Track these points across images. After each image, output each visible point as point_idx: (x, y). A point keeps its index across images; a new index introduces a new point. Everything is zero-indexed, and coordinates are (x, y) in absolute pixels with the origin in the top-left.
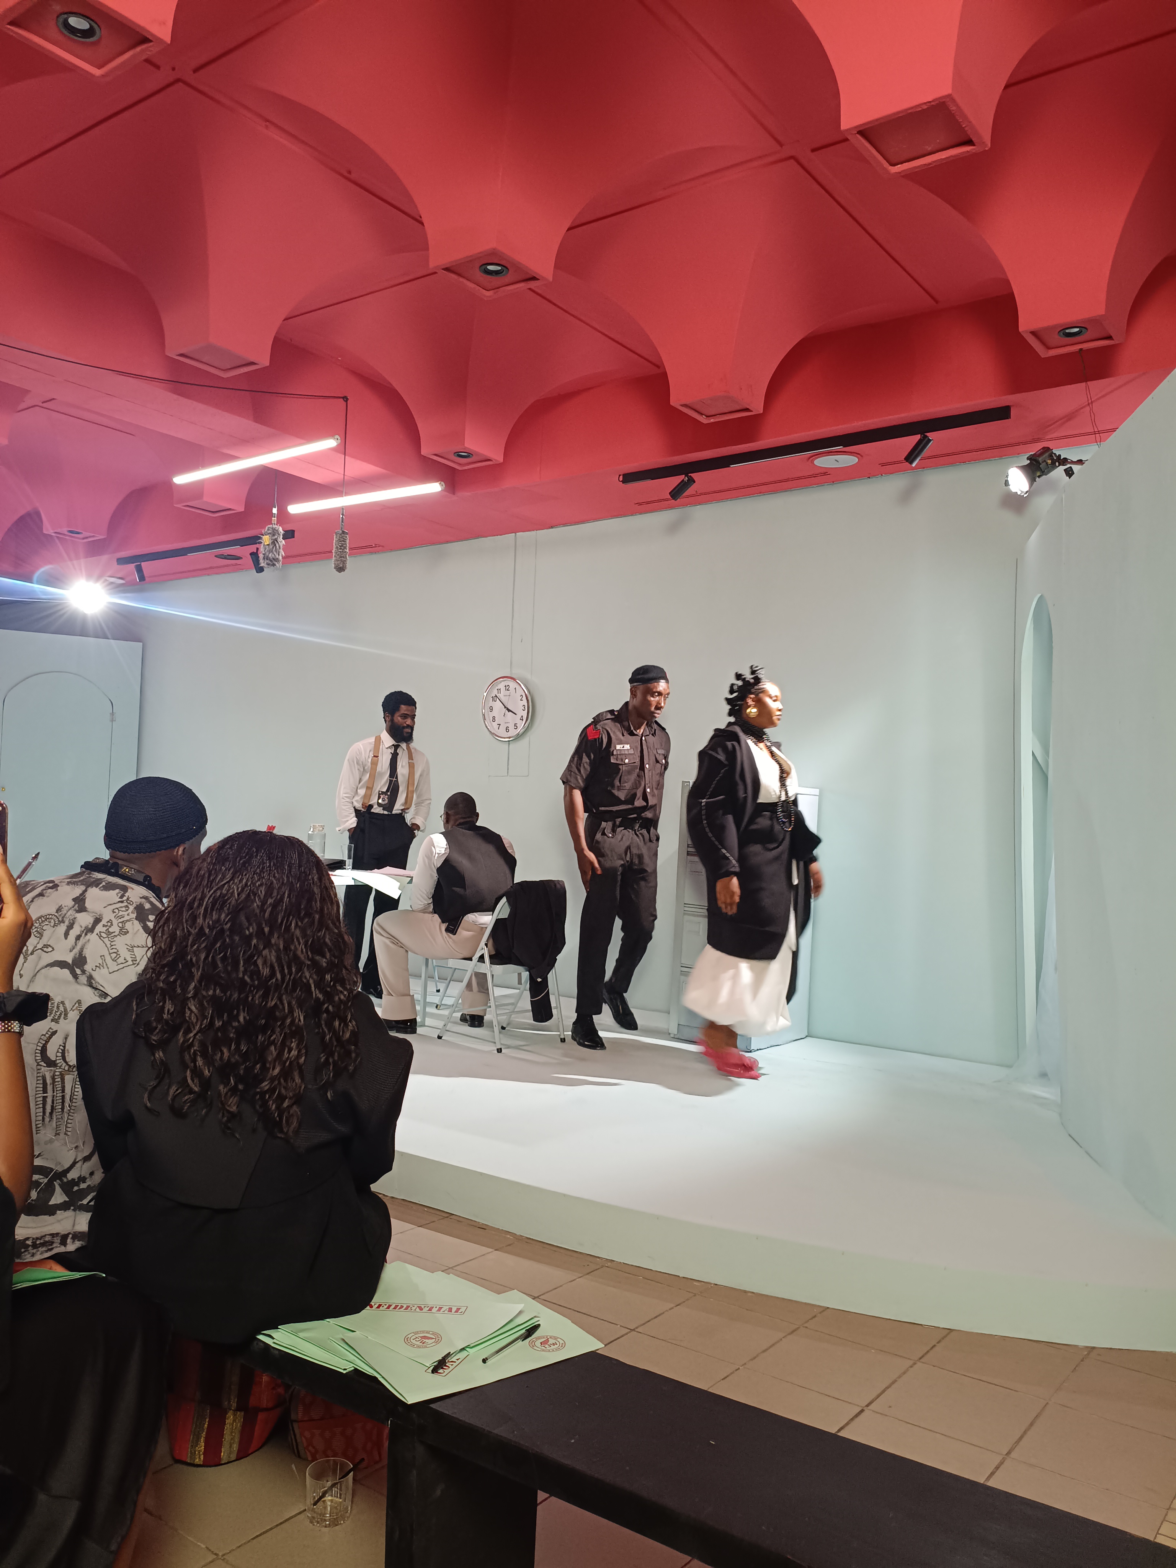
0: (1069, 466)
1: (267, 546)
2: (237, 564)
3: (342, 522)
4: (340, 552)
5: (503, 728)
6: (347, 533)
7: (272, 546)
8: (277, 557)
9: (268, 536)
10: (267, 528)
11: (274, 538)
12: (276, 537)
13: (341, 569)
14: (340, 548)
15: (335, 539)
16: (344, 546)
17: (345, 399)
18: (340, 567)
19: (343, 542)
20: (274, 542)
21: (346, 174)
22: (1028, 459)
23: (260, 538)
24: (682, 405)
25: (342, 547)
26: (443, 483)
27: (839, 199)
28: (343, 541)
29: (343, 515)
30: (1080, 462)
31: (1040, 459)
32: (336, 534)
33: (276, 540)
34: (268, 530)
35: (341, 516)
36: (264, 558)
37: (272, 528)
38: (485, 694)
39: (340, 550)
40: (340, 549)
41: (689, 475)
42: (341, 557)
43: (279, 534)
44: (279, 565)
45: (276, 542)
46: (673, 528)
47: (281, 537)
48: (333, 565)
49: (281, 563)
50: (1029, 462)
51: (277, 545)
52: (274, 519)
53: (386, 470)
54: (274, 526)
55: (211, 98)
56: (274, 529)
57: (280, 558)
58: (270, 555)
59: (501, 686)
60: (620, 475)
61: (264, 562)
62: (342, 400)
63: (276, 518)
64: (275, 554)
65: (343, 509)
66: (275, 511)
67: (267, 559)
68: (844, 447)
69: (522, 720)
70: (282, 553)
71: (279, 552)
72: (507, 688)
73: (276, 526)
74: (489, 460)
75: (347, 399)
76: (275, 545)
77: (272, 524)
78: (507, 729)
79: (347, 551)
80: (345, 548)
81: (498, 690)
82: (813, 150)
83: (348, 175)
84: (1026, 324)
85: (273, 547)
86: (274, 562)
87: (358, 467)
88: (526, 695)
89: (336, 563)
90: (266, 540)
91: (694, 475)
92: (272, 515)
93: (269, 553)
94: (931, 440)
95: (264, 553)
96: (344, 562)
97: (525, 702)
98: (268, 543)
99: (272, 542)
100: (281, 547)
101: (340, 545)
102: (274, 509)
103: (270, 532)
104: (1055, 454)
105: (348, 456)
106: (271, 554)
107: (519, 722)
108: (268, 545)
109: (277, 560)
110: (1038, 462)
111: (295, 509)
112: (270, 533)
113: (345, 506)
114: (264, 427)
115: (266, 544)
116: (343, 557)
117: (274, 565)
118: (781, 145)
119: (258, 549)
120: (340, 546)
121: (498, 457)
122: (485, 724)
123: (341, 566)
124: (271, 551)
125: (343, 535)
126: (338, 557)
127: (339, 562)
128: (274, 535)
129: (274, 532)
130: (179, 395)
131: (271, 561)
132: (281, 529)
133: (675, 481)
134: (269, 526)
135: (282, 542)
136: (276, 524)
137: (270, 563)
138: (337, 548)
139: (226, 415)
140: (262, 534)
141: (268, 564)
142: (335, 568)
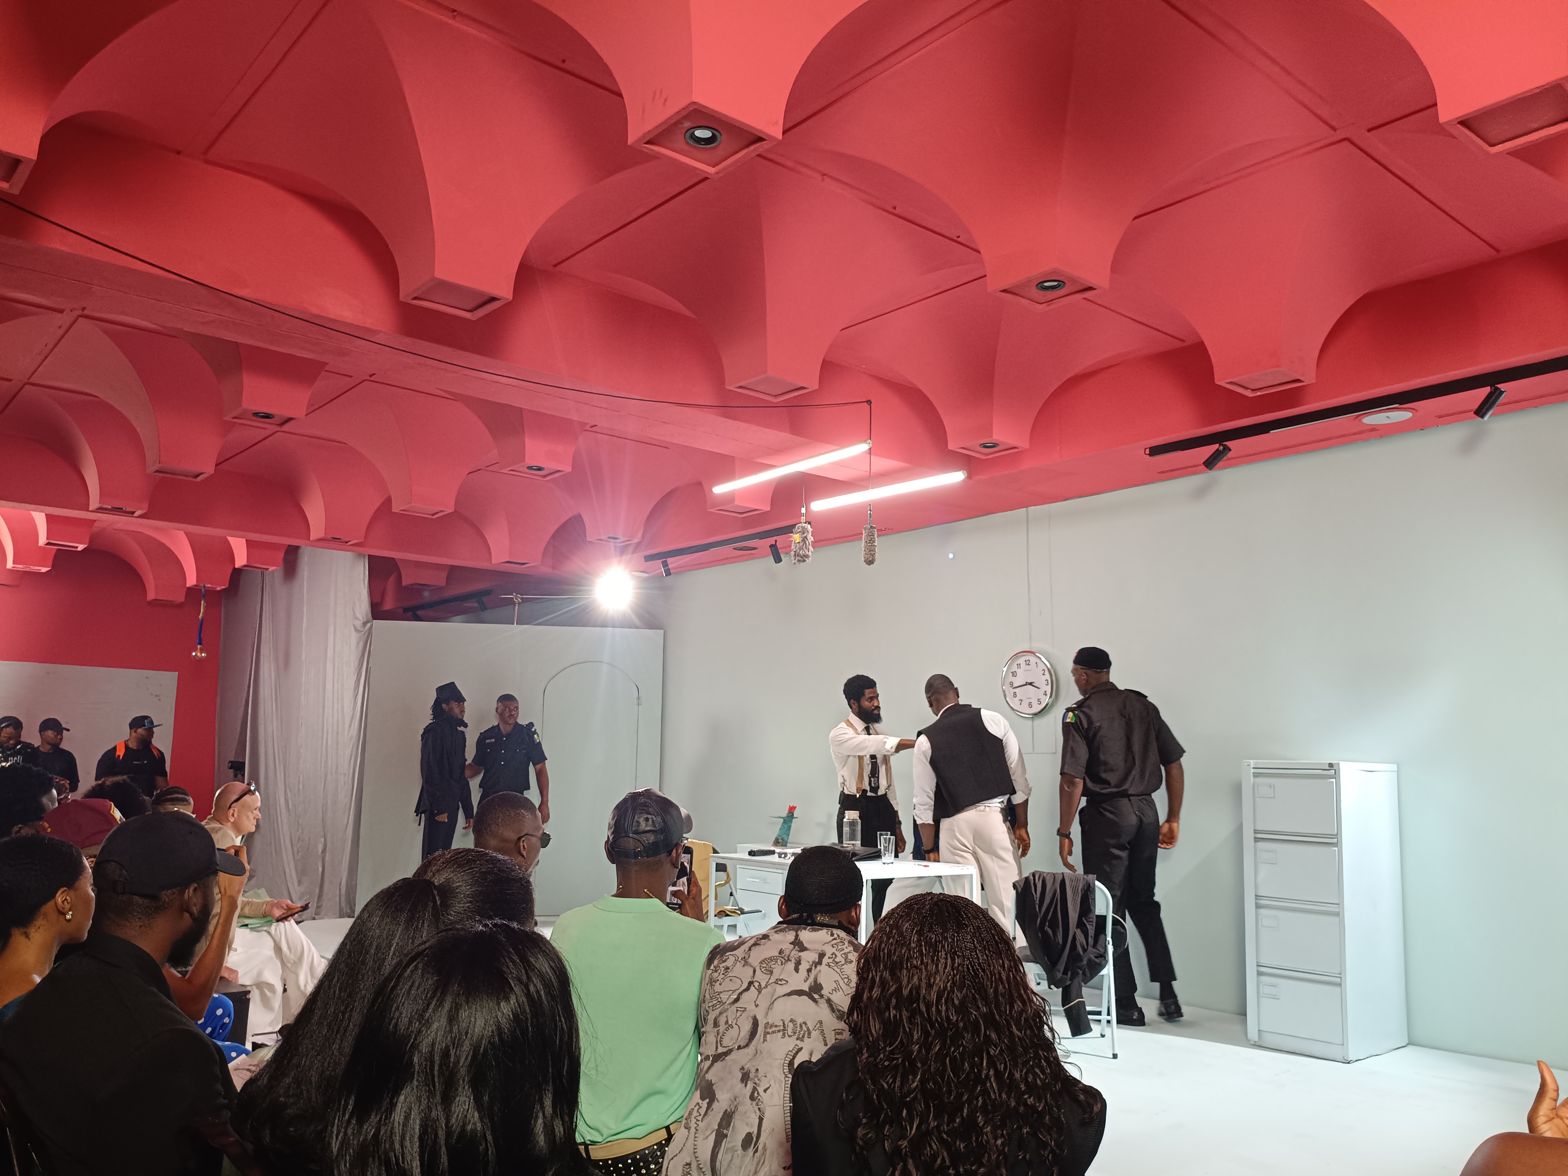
2: (752, 555)
3: (870, 516)
4: (870, 546)
5: (1025, 703)
6: (875, 528)
7: (802, 544)
8: (807, 553)
9: (798, 535)
10: (796, 526)
11: (804, 536)
12: (806, 535)
13: (870, 562)
14: (868, 542)
15: (864, 533)
16: (874, 539)
17: (869, 402)
18: (870, 560)
19: (872, 537)
20: (804, 539)
21: (891, 209)
23: (779, 532)
24: (1228, 383)
25: (871, 541)
26: (965, 472)
27: (1394, 170)
28: (872, 535)
29: (870, 510)
32: (865, 529)
33: (806, 537)
35: (869, 512)
36: (795, 555)
37: (802, 527)
38: (1005, 669)
40: (870, 543)
41: (1224, 443)
42: (870, 551)
43: (808, 532)
44: (808, 560)
47: (810, 534)
48: (863, 559)
49: (810, 558)
51: (807, 542)
52: (803, 519)
53: (907, 463)
54: (804, 525)
55: (777, 163)
56: (803, 528)
57: (810, 553)
58: (801, 552)
59: (1021, 661)
60: (1146, 449)
61: (795, 559)
62: (866, 404)
63: (804, 517)
64: (805, 550)
65: (870, 505)
66: (803, 510)
67: (798, 556)
68: (1401, 405)
69: (1046, 695)
70: (811, 547)
71: (809, 548)
72: (1027, 662)
74: (1015, 448)
76: (805, 542)
77: (801, 523)
78: (1030, 705)
80: (874, 542)
81: (1017, 665)
82: (1369, 130)
83: (894, 211)
86: (805, 558)
87: (881, 463)
88: (1048, 669)
89: (866, 556)
90: (796, 537)
91: (1229, 443)
92: (801, 515)
94: (1503, 392)
95: (795, 550)
96: (874, 555)
97: (1048, 676)
99: (801, 540)
100: (810, 543)
101: (870, 539)
102: (802, 508)
103: (799, 530)
105: (873, 455)
107: (1042, 697)
108: (799, 543)
109: (807, 556)
111: (819, 506)
112: (800, 532)
113: (872, 500)
114: (798, 438)
115: (796, 542)
116: (872, 550)
117: (804, 561)
118: (1334, 129)
121: (1023, 443)
122: (1006, 701)
123: (872, 558)
124: (801, 548)
125: (871, 530)
126: (868, 551)
127: (869, 556)
128: (804, 533)
129: (804, 531)
130: (726, 417)
131: (802, 557)
132: (809, 527)
134: (798, 525)
135: (811, 538)
136: (806, 523)
137: (800, 559)
138: (866, 542)
139: (766, 430)
140: (792, 532)
141: (799, 561)
142: (865, 561)
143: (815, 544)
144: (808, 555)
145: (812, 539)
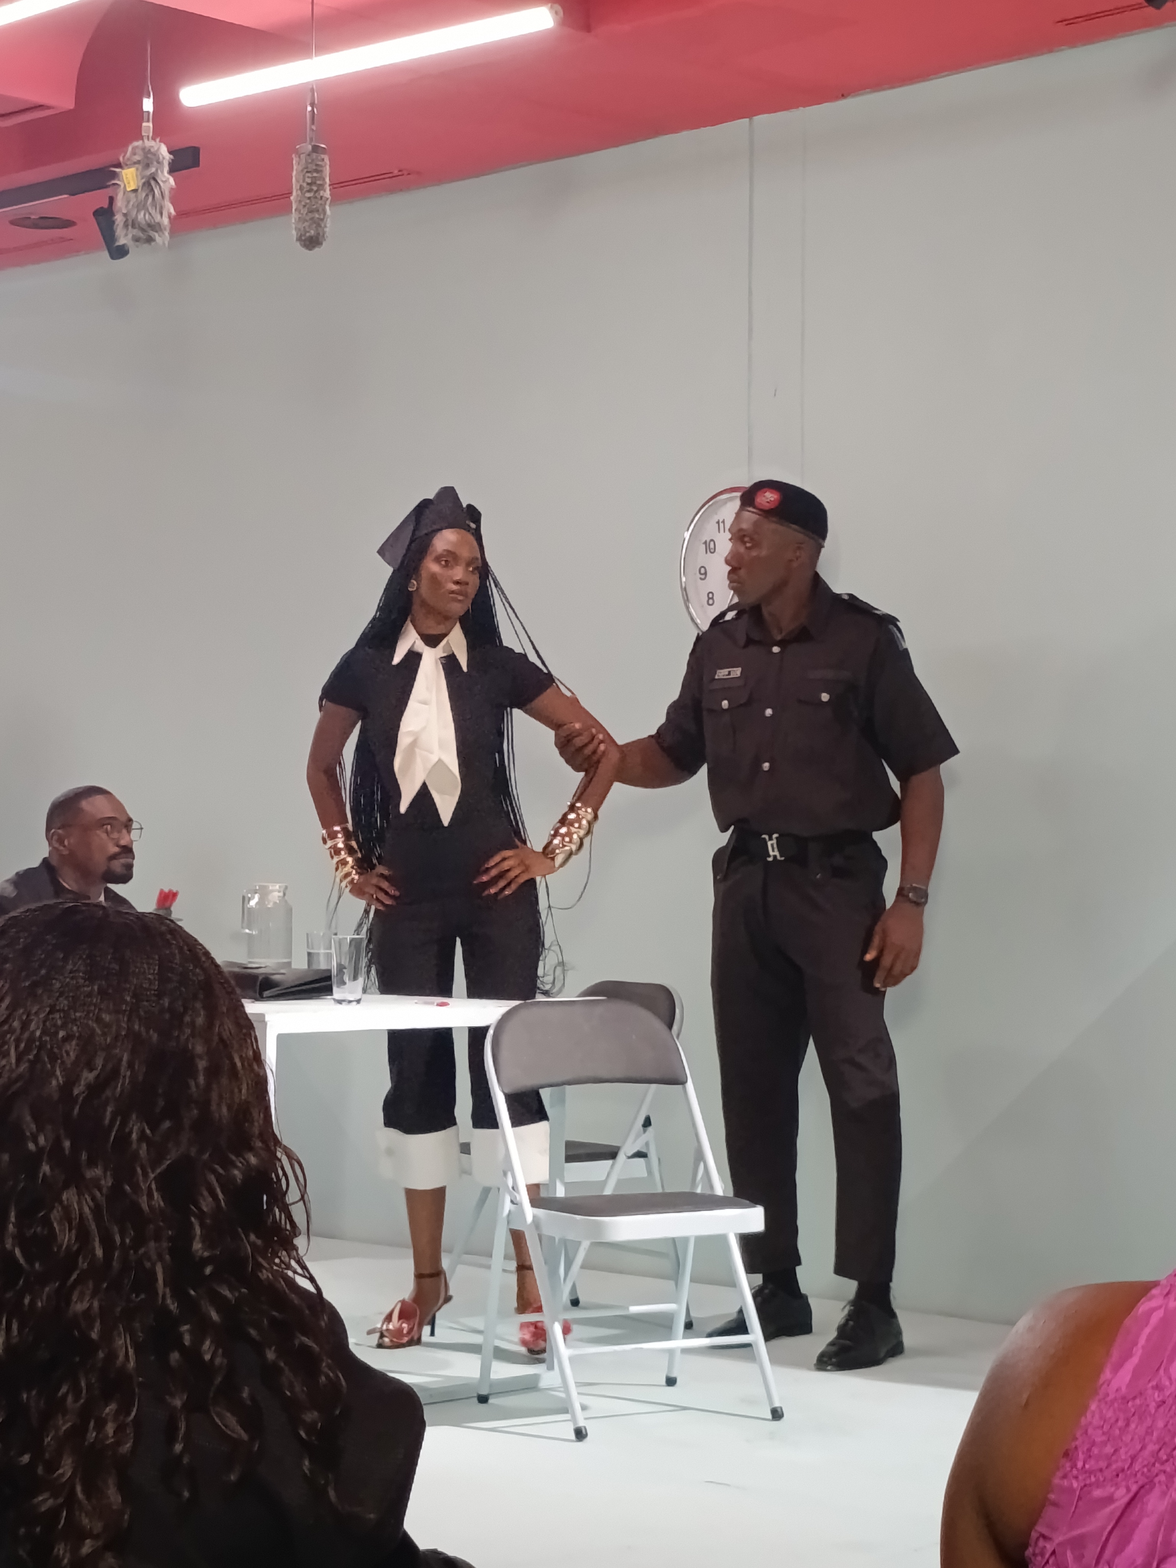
1: (133, 195)
2: (63, 240)
3: (313, 123)
4: (309, 198)
6: (325, 150)
7: (144, 195)
8: (158, 218)
9: (133, 169)
10: (130, 149)
11: (148, 172)
12: (153, 170)
13: (311, 242)
14: (308, 187)
15: (295, 167)
16: (318, 182)
18: (311, 238)
19: (315, 175)
20: (150, 183)
23: (114, 175)
25: (314, 186)
26: (557, 7)
28: (317, 171)
29: (312, 105)
32: (299, 152)
33: (153, 177)
34: (134, 154)
35: (309, 110)
36: (126, 225)
37: (143, 149)
38: (687, 535)
39: (308, 195)
40: (309, 191)
42: (311, 211)
43: (158, 162)
44: (162, 239)
45: (153, 183)
47: (166, 169)
48: (294, 232)
49: (167, 234)
51: (157, 191)
52: (148, 126)
54: (149, 143)
56: (147, 151)
57: (166, 221)
58: (141, 216)
61: (126, 235)
63: (151, 124)
64: (153, 212)
65: (312, 90)
66: (148, 105)
67: (133, 226)
70: (169, 208)
71: (161, 208)
73: (152, 143)
76: (152, 190)
77: (142, 138)
79: (327, 193)
80: (321, 187)
81: (718, 522)
85: (147, 195)
86: (152, 233)
89: (301, 226)
90: (129, 178)
92: (142, 116)
93: (138, 211)
95: (125, 211)
96: (318, 223)
98: (133, 188)
99: (144, 184)
100: (167, 194)
101: (309, 181)
102: (145, 101)
103: (137, 158)
106: (142, 213)
108: (135, 191)
109: (158, 227)
111: (195, 96)
112: (138, 162)
113: (317, 82)
115: (128, 189)
116: (317, 211)
117: (150, 240)
119: (111, 200)
120: (308, 184)
122: (690, 613)
123: (312, 232)
124: (141, 206)
125: (314, 155)
126: (304, 211)
127: (306, 224)
128: (147, 166)
129: (148, 159)
131: (143, 230)
132: (164, 150)
134: (136, 144)
135: (168, 181)
136: (154, 139)
137: (141, 234)
138: (301, 188)
140: (119, 165)
141: (136, 239)
142: (299, 239)
144: (159, 224)
145: (172, 181)
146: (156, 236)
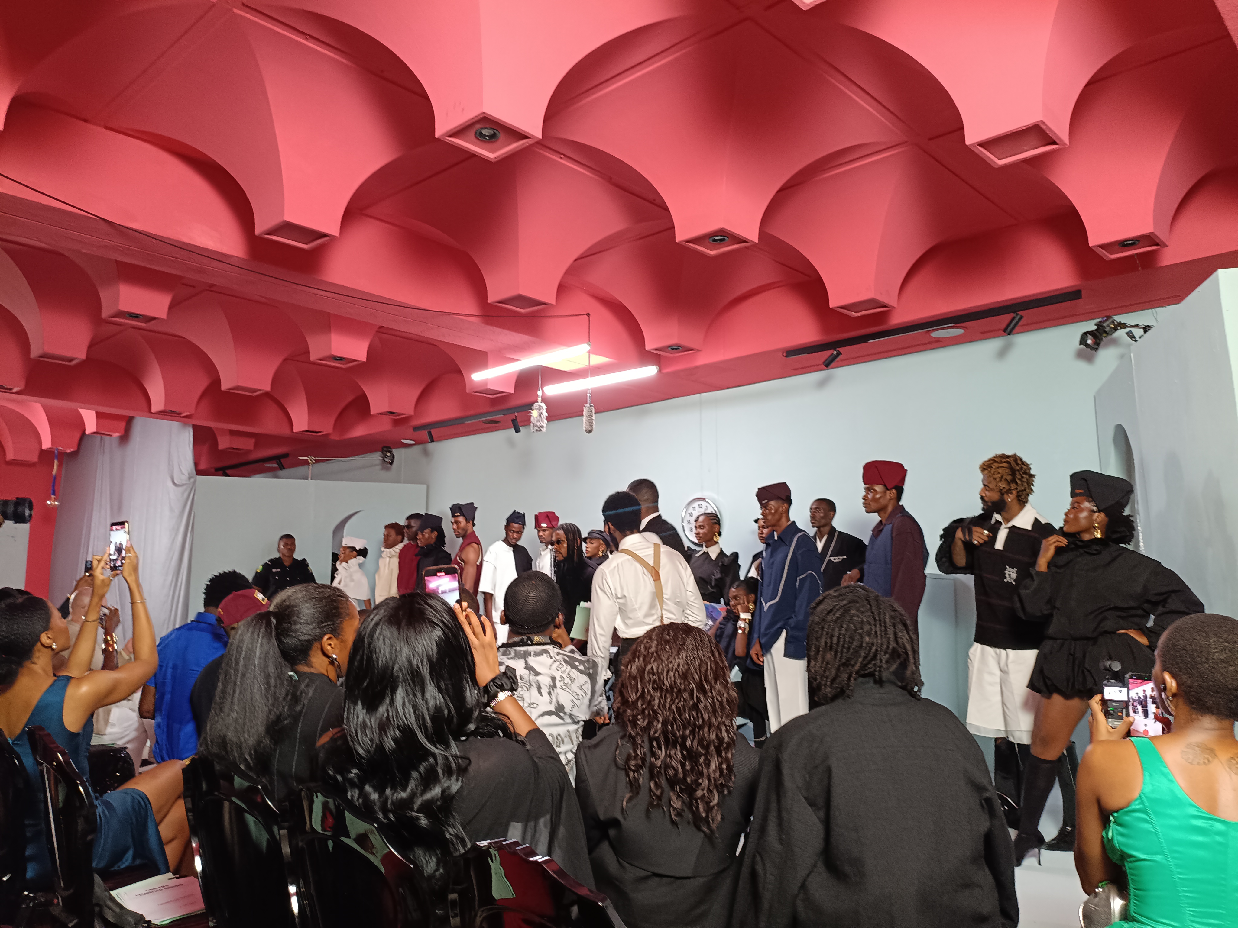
0: (1128, 330)
2: (497, 427)
3: (590, 398)
6: (593, 406)
8: (543, 424)
10: (534, 405)
11: (540, 412)
13: (590, 431)
15: (585, 406)
17: (588, 315)
18: (589, 429)
20: (540, 415)
21: (608, 180)
22: (1096, 325)
23: (530, 412)
24: (838, 307)
25: (591, 416)
26: (657, 367)
28: (591, 412)
29: (590, 393)
30: (1137, 326)
31: (1105, 325)
33: (542, 413)
34: (536, 407)
35: (589, 395)
37: (538, 405)
39: (590, 418)
41: (837, 349)
42: (590, 423)
44: (544, 430)
46: (822, 384)
47: (544, 410)
48: (584, 429)
50: (1096, 327)
51: (542, 417)
52: (540, 399)
54: (540, 404)
57: (544, 425)
60: (783, 352)
61: (534, 429)
62: (586, 315)
64: (541, 422)
65: (590, 390)
67: (535, 426)
68: (956, 324)
70: (546, 421)
71: (543, 421)
74: (694, 350)
75: (589, 314)
77: (538, 402)
79: (593, 418)
80: (593, 416)
82: (930, 139)
83: (610, 181)
84: (1093, 241)
85: (540, 418)
87: (598, 360)
90: (535, 413)
91: (841, 350)
92: (538, 396)
94: (1023, 317)
95: (534, 422)
96: (591, 426)
100: (545, 417)
101: (589, 415)
102: (538, 392)
104: (1116, 321)
106: (538, 423)
108: (536, 417)
109: (542, 427)
110: (1103, 326)
111: (551, 390)
112: (537, 409)
113: (591, 387)
115: (534, 416)
117: (540, 430)
119: (516, 417)
121: (698, 346)
123: (591, 429)
124: (538, 421)
125: (591, 407)
126: (588, 423)
127: (588, 426)
128: (539, 410)
129: (540, 408)
131: (539, 428)
132: (544, 405)
133: (826, 354)
134: (536, 404)
135: (545, 414)
136: (541, 402)
137: (537, 428)
138: (587, 416)
139: (514, 334)
140: (532, 410)
141: (536, 430)
142: (586, 431)
143: (549, 419)
146: (542, 429)
